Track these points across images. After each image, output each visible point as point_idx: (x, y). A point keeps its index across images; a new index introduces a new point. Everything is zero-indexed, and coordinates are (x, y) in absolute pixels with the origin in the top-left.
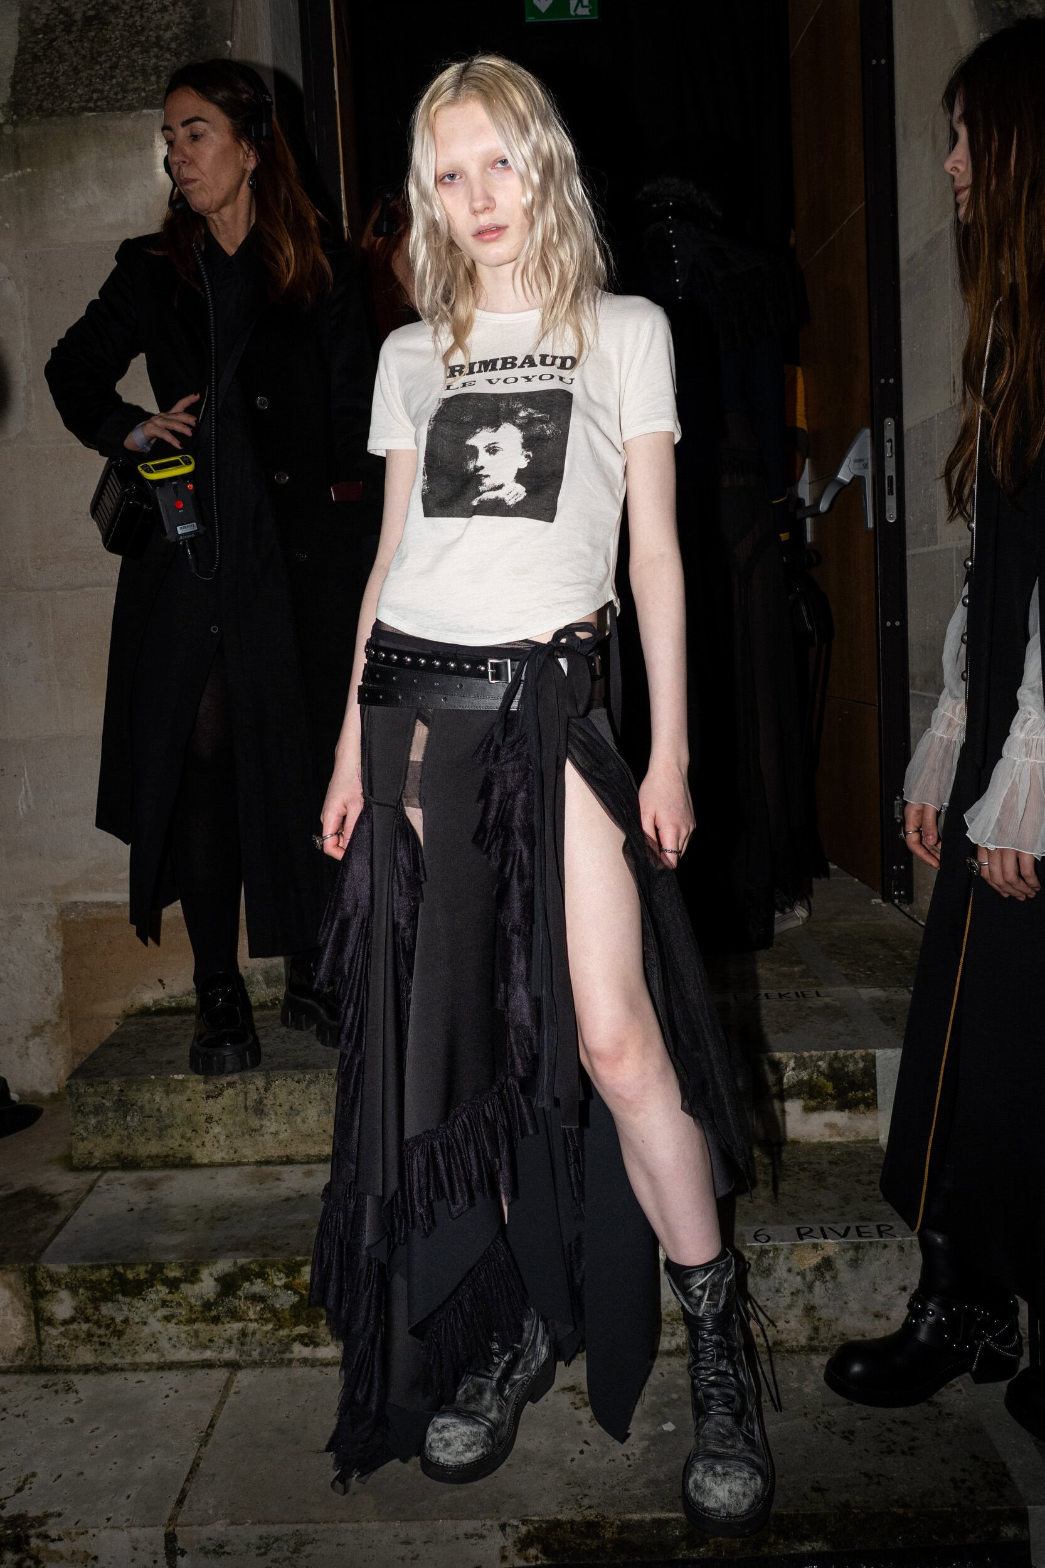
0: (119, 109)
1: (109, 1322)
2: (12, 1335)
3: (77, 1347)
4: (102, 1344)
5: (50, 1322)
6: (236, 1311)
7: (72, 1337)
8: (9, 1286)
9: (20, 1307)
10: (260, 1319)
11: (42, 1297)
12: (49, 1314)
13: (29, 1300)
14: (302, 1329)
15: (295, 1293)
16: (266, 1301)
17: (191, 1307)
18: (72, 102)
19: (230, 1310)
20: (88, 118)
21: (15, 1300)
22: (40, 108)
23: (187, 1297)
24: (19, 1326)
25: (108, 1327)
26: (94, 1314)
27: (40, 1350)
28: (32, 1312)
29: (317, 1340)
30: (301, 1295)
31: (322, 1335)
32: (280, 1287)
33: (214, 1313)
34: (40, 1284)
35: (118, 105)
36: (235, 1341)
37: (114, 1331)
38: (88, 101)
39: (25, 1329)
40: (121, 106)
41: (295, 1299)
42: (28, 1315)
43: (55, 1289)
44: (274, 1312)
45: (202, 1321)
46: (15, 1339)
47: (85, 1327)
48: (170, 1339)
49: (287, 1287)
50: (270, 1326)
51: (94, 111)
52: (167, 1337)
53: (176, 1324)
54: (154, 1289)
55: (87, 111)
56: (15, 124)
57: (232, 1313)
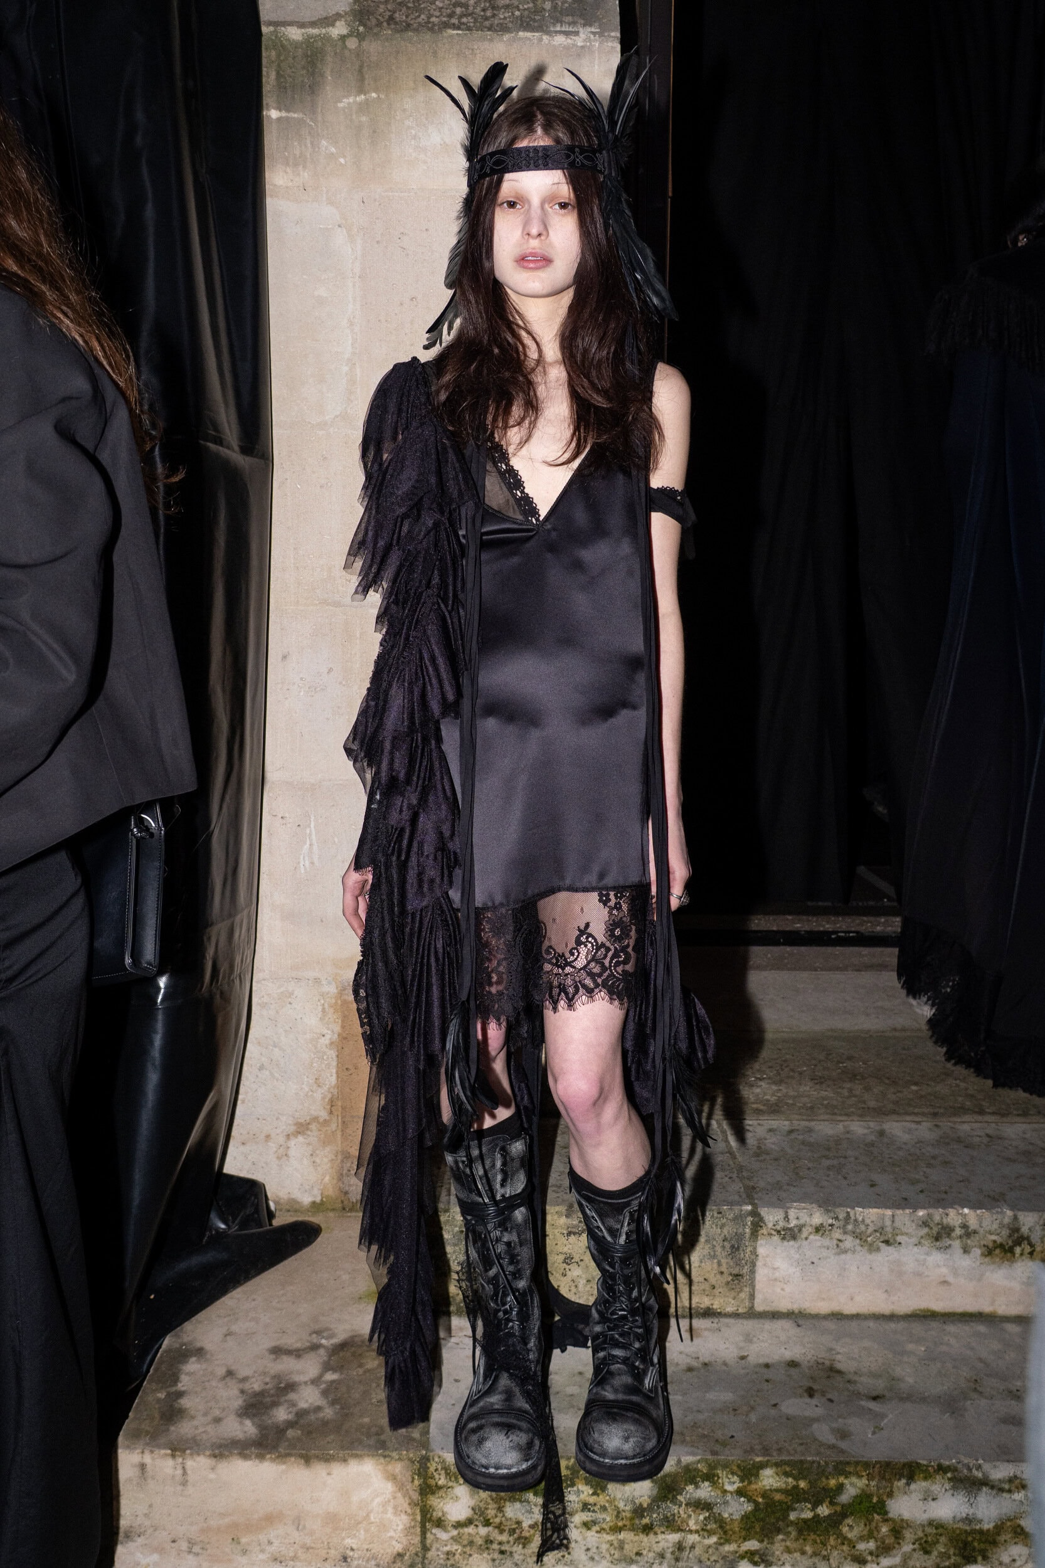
0: (489, 29)
1: (514, 1526)
2: (391, 1537)
3: (470, 1555)
4: (502, 1552)
5: (440, 1523)
6: (674, 1520)
7: (465, 1542)
8: (393, 1478)
9: (404, 1504)
10: (703, 1529)
11: (433, 1493)
12: (440, 1514)
13: (416, 1496)
14: (753, 1545)
15: (749, 1501)
16: (712, 1509)
17: (619, 1512)
18: (430, 16)
19: (666, 1518)
20: (451, 36)
21: (399, 1495)
22: (391, 19)
23: (615, 1499)
24: (401, 1527)
25: (512, 1532)
26: (496, 1516)
27: (424, 1557)
28: (418, 1512)
29: (770, 1558)
30: (756, 1503)
31: (777, 1553)
32: (731, 1493)
33: (646, 1521)
34: (433, 1477)
35: (487, 23)
36: (668, 1555)
37: (519, 1538)
38: (450, 16)
39: (408, 1530)
40: (492, 25)
41: (749, 1507)
42: (414, 1514)
43: (450, 1484)
44: (721, 1523)
45: (630, 1530)
46: (394, 1543)
47: (483, 1531)
48: (588, 1550)
49: (740, 1493)
50: (714, 1539)
51: (459, 28)
52: (585, 1548)
53: (597, 1532)
54: (575, 1488)
55: (450, 28)
56: (361, 37)
57: (668, 1521)
